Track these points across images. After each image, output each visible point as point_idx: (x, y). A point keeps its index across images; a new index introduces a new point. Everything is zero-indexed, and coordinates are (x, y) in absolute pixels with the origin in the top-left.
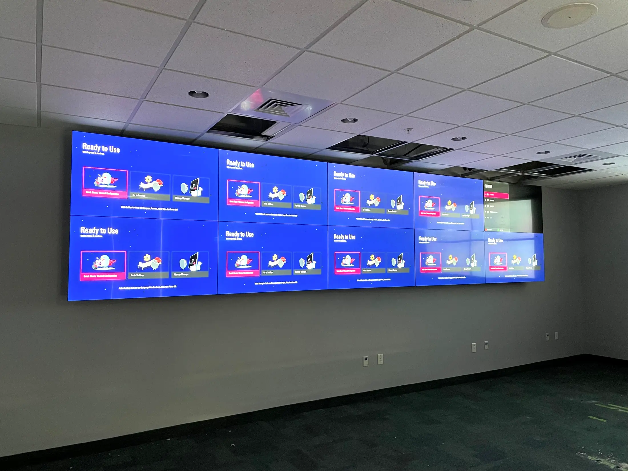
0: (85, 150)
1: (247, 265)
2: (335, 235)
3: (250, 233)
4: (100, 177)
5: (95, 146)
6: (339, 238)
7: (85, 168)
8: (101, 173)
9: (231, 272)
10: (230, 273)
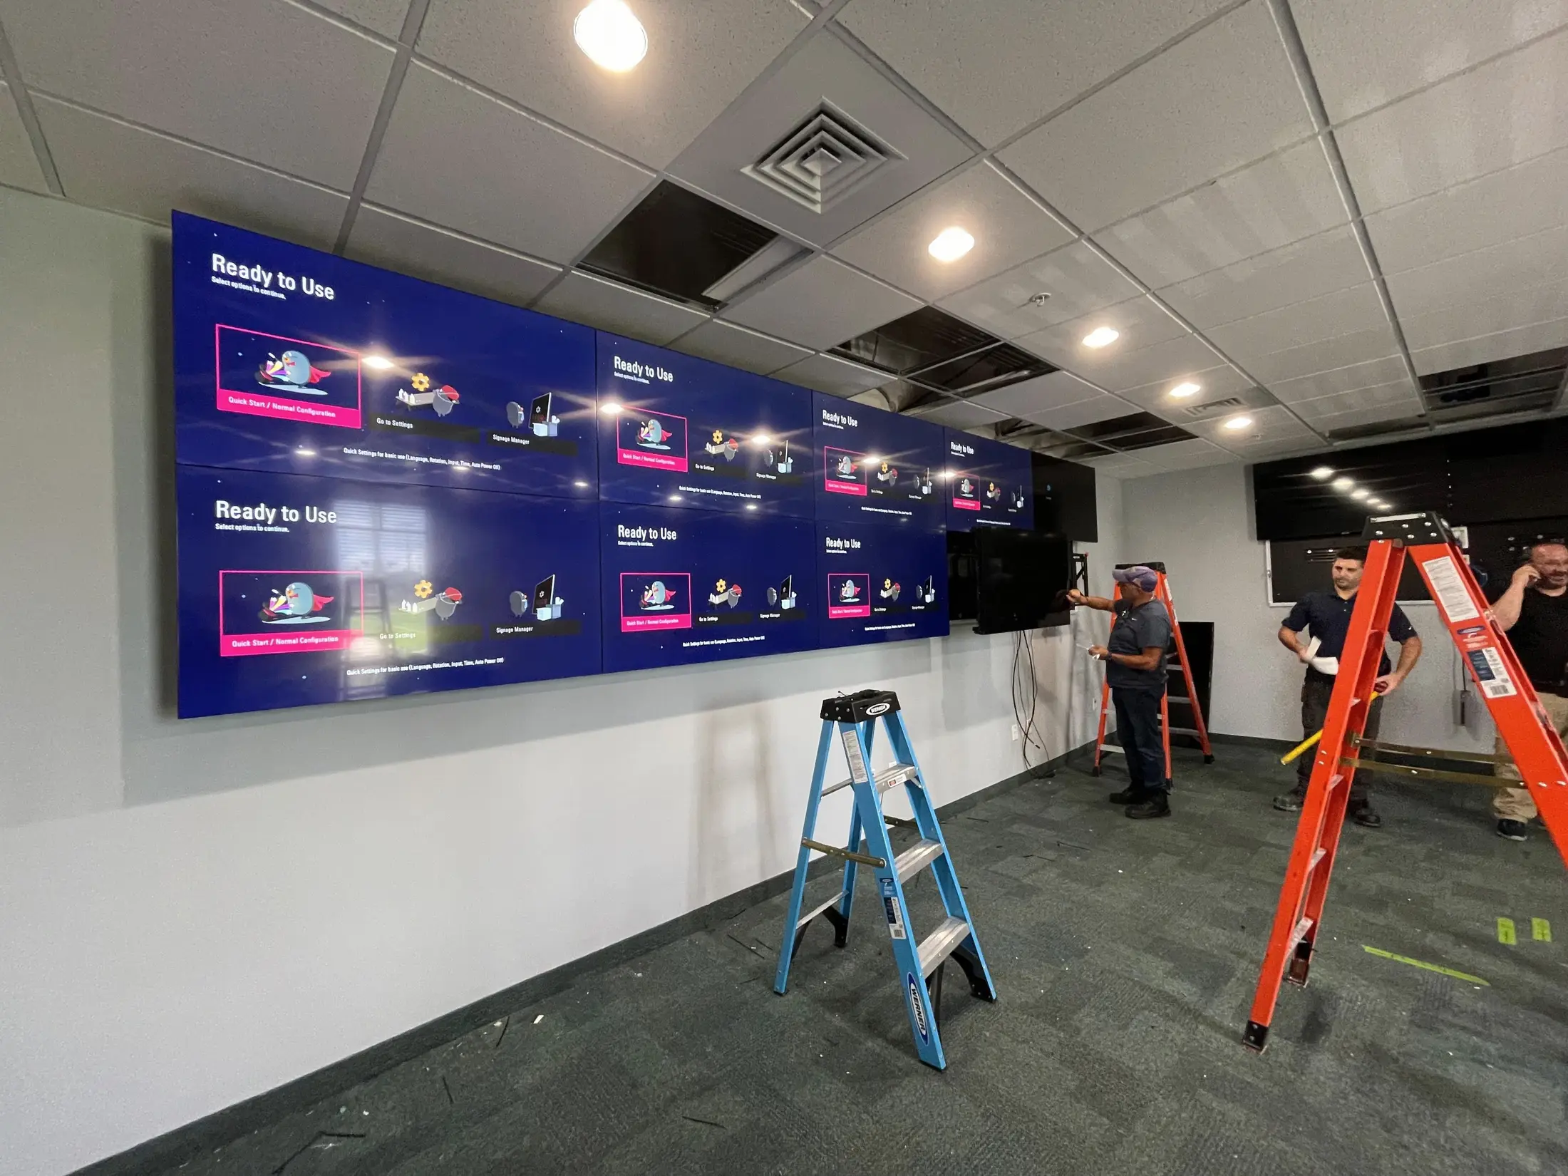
0: (219, 275)
1: (665, 603)
2: (828, 538)
3: (669, 532)
4: (274, 361)
5: (253, 270)
6: (835, 545)
7: (220, 328)
8: (279, 351)
9: (630, 621)
10: (629, 624)
